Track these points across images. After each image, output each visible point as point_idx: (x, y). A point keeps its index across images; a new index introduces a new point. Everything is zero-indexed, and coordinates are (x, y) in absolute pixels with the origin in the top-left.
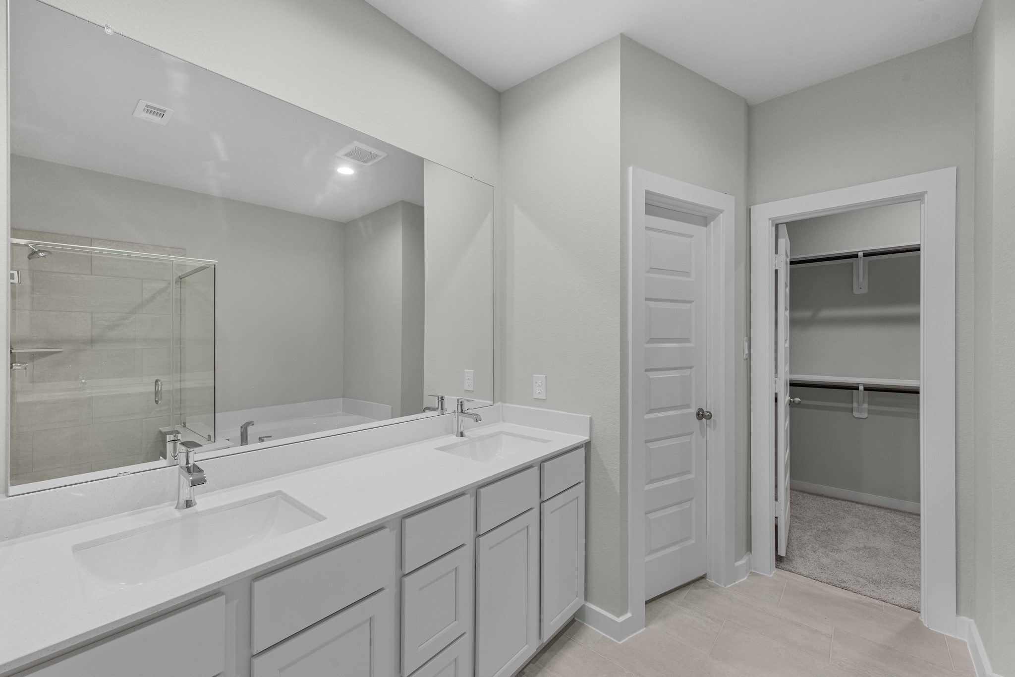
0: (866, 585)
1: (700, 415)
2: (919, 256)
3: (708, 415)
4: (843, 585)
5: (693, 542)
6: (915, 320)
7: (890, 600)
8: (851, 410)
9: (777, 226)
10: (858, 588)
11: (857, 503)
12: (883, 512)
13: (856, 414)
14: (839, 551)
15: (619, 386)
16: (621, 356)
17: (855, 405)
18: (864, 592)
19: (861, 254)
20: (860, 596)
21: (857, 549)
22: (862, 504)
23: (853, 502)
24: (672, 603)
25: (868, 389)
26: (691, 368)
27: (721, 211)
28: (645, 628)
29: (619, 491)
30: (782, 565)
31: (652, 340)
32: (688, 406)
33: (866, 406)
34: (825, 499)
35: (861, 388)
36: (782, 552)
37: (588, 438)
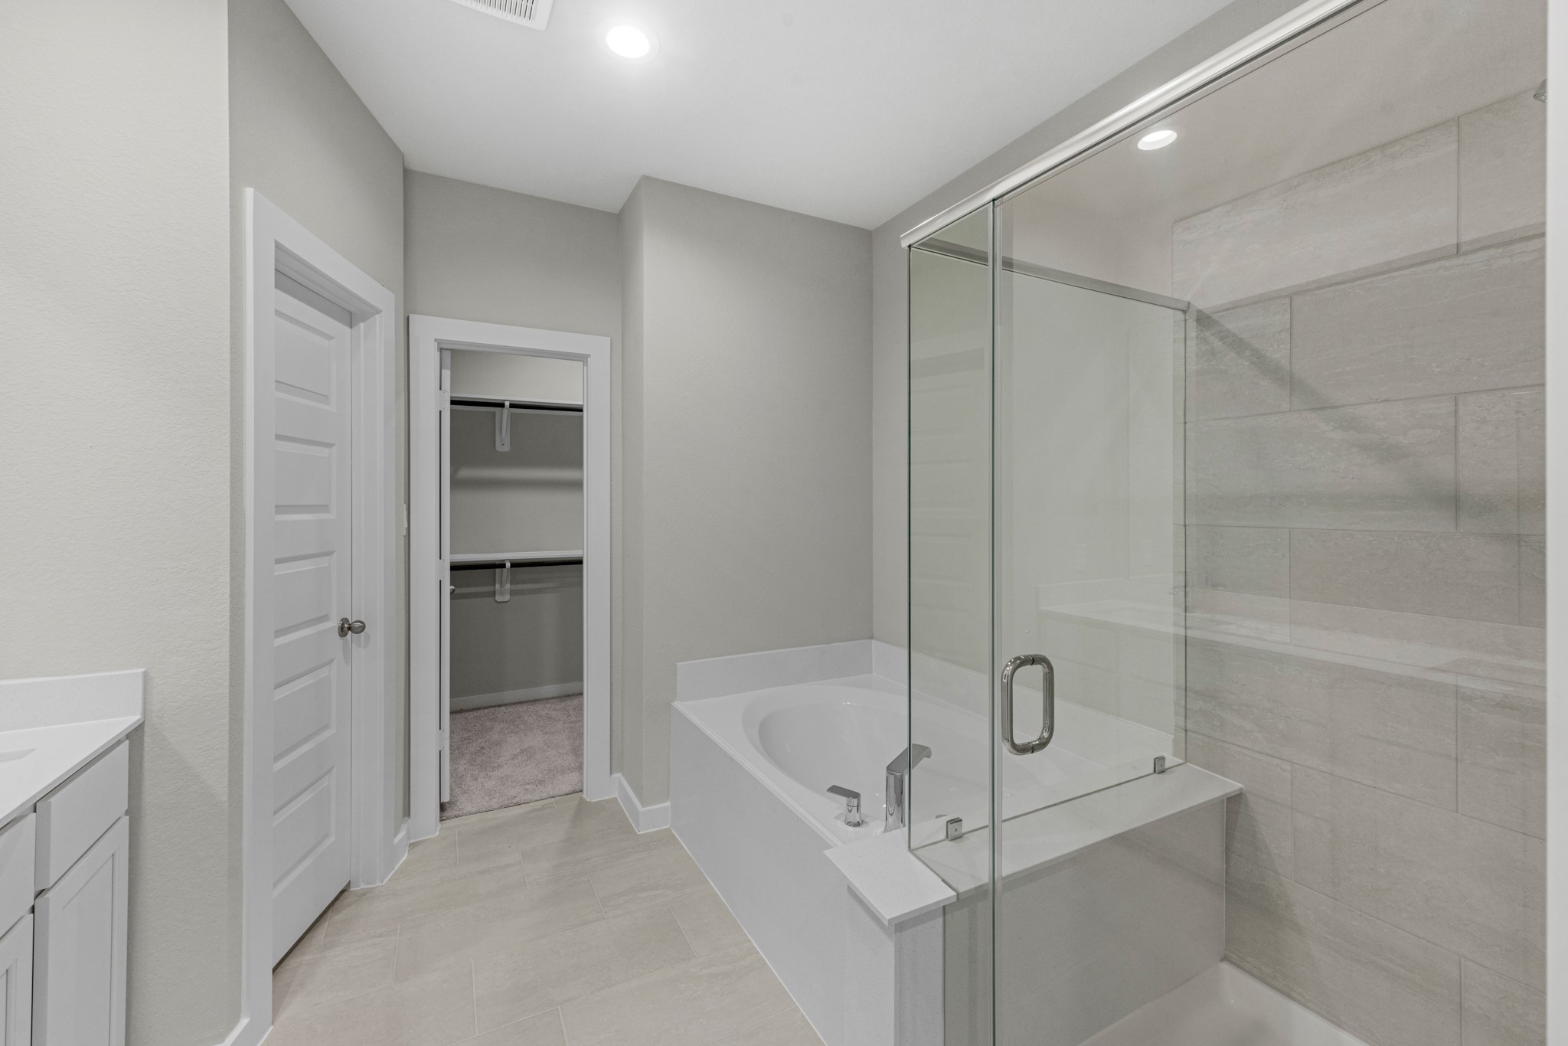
0: (534, 790)
1: (346, 629)
2: (581, 418)
3: (360, 627)
4: (514, 801)
5: (331, 839)
6: (578, 485)
7: (557, 792)
8: (493, 594)
9: (441, 350)
10: (528, 797)
11: (500, 706)
12: (525, 707)
13: (498, 598)
14: (499, 766)
15: (227, 596)
16: (231, 539)
17: (498, 586)
18: (536, 798)
19: (507, 404)
20: (532, 804)
21: (515, 756)
22: (505, 705)
23: (495, 706)
24: (308, 958)
25: (516, 565)
26: (329, 554)
27: (378, 312)
28: (272, 1027)
29: (225, 798)
30: (447, 814)
31: (281, 509)
32: (324, 618)
33: (508, 586)
34: (467, 714)
35: (508, 565)
36: (446, 798)
37: (139, 717)
